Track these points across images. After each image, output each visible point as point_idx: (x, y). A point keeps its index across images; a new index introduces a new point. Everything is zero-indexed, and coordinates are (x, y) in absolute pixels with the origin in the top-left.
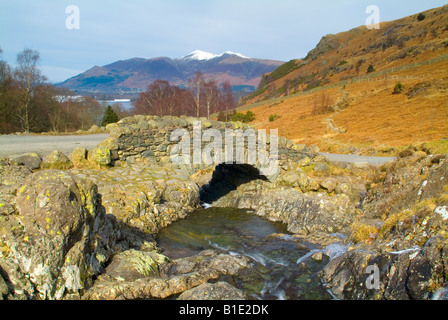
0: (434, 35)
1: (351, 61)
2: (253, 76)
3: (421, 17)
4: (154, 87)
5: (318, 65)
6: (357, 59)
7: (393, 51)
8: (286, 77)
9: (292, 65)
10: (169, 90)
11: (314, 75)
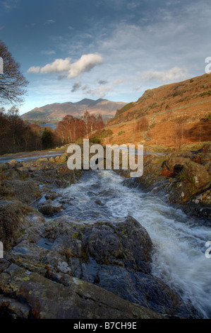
0: (197, 90)
1: (159, 103)
2: (113, 110)
3: (191, 81)
4: (66, 118)
5: (144, 105)
6: (161, 102)
7: (178, 98)
8: (128, 111)
9: (131, 105)
10: (73, 119)
11: (141, 110)
